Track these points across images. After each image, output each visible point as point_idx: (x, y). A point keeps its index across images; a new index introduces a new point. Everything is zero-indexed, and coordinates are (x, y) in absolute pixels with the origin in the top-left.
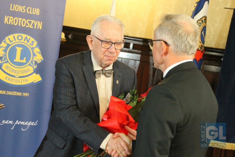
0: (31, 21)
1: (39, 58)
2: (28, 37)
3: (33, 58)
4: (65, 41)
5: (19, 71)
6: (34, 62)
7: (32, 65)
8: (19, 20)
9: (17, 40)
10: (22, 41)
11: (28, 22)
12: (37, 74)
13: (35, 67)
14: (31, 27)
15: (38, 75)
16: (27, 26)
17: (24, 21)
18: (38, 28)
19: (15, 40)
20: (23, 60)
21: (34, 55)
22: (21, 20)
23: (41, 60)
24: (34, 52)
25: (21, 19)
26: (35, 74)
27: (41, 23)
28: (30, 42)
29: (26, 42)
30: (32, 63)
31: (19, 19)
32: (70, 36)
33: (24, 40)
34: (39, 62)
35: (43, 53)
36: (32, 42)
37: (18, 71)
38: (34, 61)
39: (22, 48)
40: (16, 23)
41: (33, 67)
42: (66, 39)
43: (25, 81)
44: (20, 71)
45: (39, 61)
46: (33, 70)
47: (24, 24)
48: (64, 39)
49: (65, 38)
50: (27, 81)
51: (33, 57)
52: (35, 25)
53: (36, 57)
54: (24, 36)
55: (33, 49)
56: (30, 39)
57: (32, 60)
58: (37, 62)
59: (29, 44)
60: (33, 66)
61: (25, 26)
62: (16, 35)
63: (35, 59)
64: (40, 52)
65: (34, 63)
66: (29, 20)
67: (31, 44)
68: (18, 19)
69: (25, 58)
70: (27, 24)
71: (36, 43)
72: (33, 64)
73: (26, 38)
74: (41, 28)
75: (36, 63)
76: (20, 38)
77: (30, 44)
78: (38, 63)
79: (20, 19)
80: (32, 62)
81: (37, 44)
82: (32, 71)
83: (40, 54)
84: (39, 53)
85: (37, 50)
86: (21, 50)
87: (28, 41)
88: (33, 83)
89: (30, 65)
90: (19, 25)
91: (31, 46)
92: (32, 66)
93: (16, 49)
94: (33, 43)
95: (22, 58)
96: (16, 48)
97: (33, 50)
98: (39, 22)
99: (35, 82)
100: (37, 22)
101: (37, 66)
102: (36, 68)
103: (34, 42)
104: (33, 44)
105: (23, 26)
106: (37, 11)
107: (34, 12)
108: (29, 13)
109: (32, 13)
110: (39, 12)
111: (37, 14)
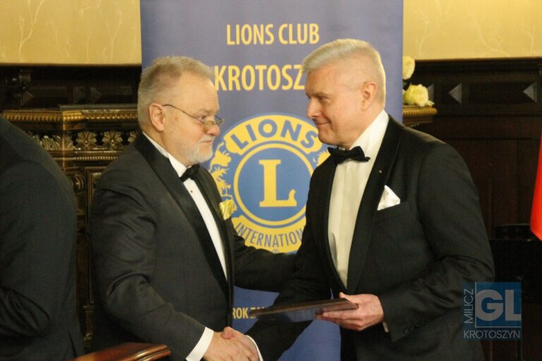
0: (296, 67)
2: (295, 122)
4: (434, 111)
5: (281, 235)
8: (257, 72)
9: (260, 139)
10: (277, 137)
11: (288, 72)
14: (297, 87)
16: (284, 88)
17: (274, 72)
19: (254, 138)
20: (286, 198)
22: (265, 72)
25: (264, 67)
28: (302, 136)
29: (288, 138)
31: (257, 67)
32: (456, 93)
33: (283, 134)
36: (309, 135)
37: (275, 237)
39: (279, 162)
40: (248, 83)
42: (433, 106)
44: (284, 237)
47: (274, 83)
48: (427, 106)
49: (431, 103)
54: (280, 120)
55: (313, 157)
56: (299, 127)
59: (298, 144)
61: (280, 87)
62: (255, 122)
66: (288, 67)
67: (307, 142)
68: (254, 68)
69: (292, 192)
70: (284, 82)
73: (287, 125)
76: (268, 128)
77: (303, 143)
79: (261, 68)
86: (278, 166)
87: (295, 136)
90: (261, 87)
91: (308, 151)
93: (262, 167)
94: (312, 137)
95: (282, 195)
96: (261, 162)
97: (314, 160)
104: (311, 144)
105: (274, 88)
106: (312, 33)
107: (302, 38)
108: (288, 44)
109: (295, 42)
110: (319, 33)
111: (312, 42)
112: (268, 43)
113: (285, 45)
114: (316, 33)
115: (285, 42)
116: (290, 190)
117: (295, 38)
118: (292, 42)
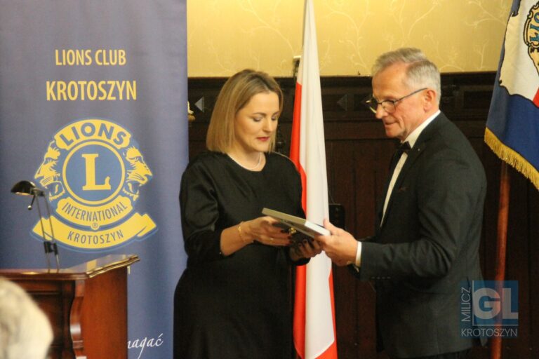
0: (109, 82)
1: (141, 172)
2: (109, 124)
3: (127, 176)
4: (194, 118)
5: (99, 212)
6: (130, 185)
7: (128, 193)
8: (79, 86)
9: (83, 138)
10: (95, 136)
11: (103, 86)
12: (142, 214)
13: (136, 197)
14: (110, 98)
15: (146, 216)
16: (100, 98)
17: (92, 86)
18: (128, 98)
19: (77, 137)
20: (103, 183)
21: (129, 167)
22: (86, 86)
23: (146, 175)
24: (127, 158)
25: (85, 83)
26: (137, 215)
27: (134, 83)
28: (114, 136)
29: (104, 137)
30: (127, 189)
31: (79, 83)
32: (200, 105)
33: (100, 134)
34: (142, 183)
35: (149, 157)
36: (120, 134)
37: (95, 213)
38: (131, 182)
39: (97, 155)
40: (73, 95)
41: (131, 198)
43: (116, 235)
44: (101, 213)
45: (143, 180)
46: (132, 205)
47: (92, 95)
48: (189, 114)
49: (192, 112)
50: (120, 234)
51: (126, 172)
52: (121, 90)
53: (133, 172)
54: (97, 123)
55: (123, 152)
56: (112, 128)
57: (126, 179)
58: (139, 183)
59: (111, 141)
60: (131, 195)
61: (97, 98)
62: (78, 125)
63: (132, 176)
64: (142, 157)
65: (131, 189)
66: (104, 82)
67: (118, 140)
68: (77, 83)
69: (107, 179)
70: (100, 94)
71: (128, 137)
72: (129, 191)
73: (103, 127)
74: (134, 97)
75: (135, 185)
76: (88, 129)
77: (115, 141)
78: (140, 185)
79: (82, 83)
80: (125, 185)
81: (130, 139)
82: (130, 208)
83: (141, 162)
84: (140, 159)
85: (134, 153)
86: (96, 159)
87: (109, 136)
88: (135, 237)
89: (121, 193)
90: (83, 98)
91: (119, 147)
92: (128, 196)
93: (84, 159)
94: (122, 136)
95: (99, 181)
96: (83, 156)
97: (124, 154)
98: (128, 83)
99: (140, 235)
100: (124, 82)
101: (140, 194)
102: (138, 200)
103: (125, 135)
104: (121, 142)
105: (93, 99)
106: (120, 57)
107: (113, 61)
108: (103, 65)
109: (108, 64)
110: (125, 57)
111: (120, 63)
112: (87, 64)
113: (100, 66)
114: (123, 57)
115: (101, 64)
116: (106, 177)
117: (108, 60)
118: (105, 63)
